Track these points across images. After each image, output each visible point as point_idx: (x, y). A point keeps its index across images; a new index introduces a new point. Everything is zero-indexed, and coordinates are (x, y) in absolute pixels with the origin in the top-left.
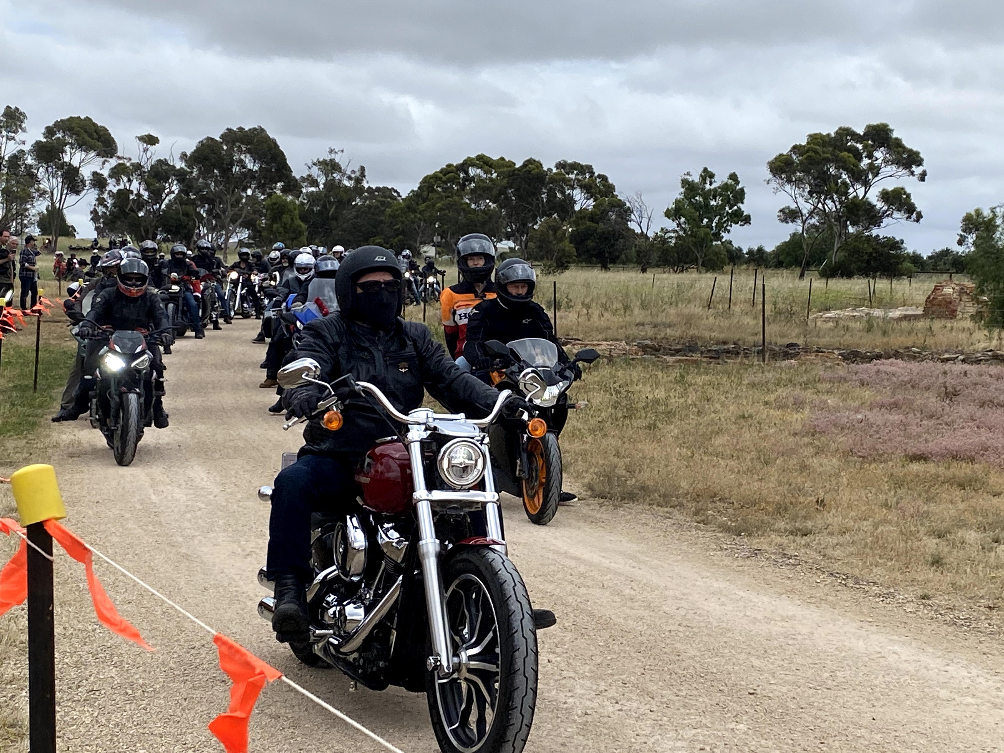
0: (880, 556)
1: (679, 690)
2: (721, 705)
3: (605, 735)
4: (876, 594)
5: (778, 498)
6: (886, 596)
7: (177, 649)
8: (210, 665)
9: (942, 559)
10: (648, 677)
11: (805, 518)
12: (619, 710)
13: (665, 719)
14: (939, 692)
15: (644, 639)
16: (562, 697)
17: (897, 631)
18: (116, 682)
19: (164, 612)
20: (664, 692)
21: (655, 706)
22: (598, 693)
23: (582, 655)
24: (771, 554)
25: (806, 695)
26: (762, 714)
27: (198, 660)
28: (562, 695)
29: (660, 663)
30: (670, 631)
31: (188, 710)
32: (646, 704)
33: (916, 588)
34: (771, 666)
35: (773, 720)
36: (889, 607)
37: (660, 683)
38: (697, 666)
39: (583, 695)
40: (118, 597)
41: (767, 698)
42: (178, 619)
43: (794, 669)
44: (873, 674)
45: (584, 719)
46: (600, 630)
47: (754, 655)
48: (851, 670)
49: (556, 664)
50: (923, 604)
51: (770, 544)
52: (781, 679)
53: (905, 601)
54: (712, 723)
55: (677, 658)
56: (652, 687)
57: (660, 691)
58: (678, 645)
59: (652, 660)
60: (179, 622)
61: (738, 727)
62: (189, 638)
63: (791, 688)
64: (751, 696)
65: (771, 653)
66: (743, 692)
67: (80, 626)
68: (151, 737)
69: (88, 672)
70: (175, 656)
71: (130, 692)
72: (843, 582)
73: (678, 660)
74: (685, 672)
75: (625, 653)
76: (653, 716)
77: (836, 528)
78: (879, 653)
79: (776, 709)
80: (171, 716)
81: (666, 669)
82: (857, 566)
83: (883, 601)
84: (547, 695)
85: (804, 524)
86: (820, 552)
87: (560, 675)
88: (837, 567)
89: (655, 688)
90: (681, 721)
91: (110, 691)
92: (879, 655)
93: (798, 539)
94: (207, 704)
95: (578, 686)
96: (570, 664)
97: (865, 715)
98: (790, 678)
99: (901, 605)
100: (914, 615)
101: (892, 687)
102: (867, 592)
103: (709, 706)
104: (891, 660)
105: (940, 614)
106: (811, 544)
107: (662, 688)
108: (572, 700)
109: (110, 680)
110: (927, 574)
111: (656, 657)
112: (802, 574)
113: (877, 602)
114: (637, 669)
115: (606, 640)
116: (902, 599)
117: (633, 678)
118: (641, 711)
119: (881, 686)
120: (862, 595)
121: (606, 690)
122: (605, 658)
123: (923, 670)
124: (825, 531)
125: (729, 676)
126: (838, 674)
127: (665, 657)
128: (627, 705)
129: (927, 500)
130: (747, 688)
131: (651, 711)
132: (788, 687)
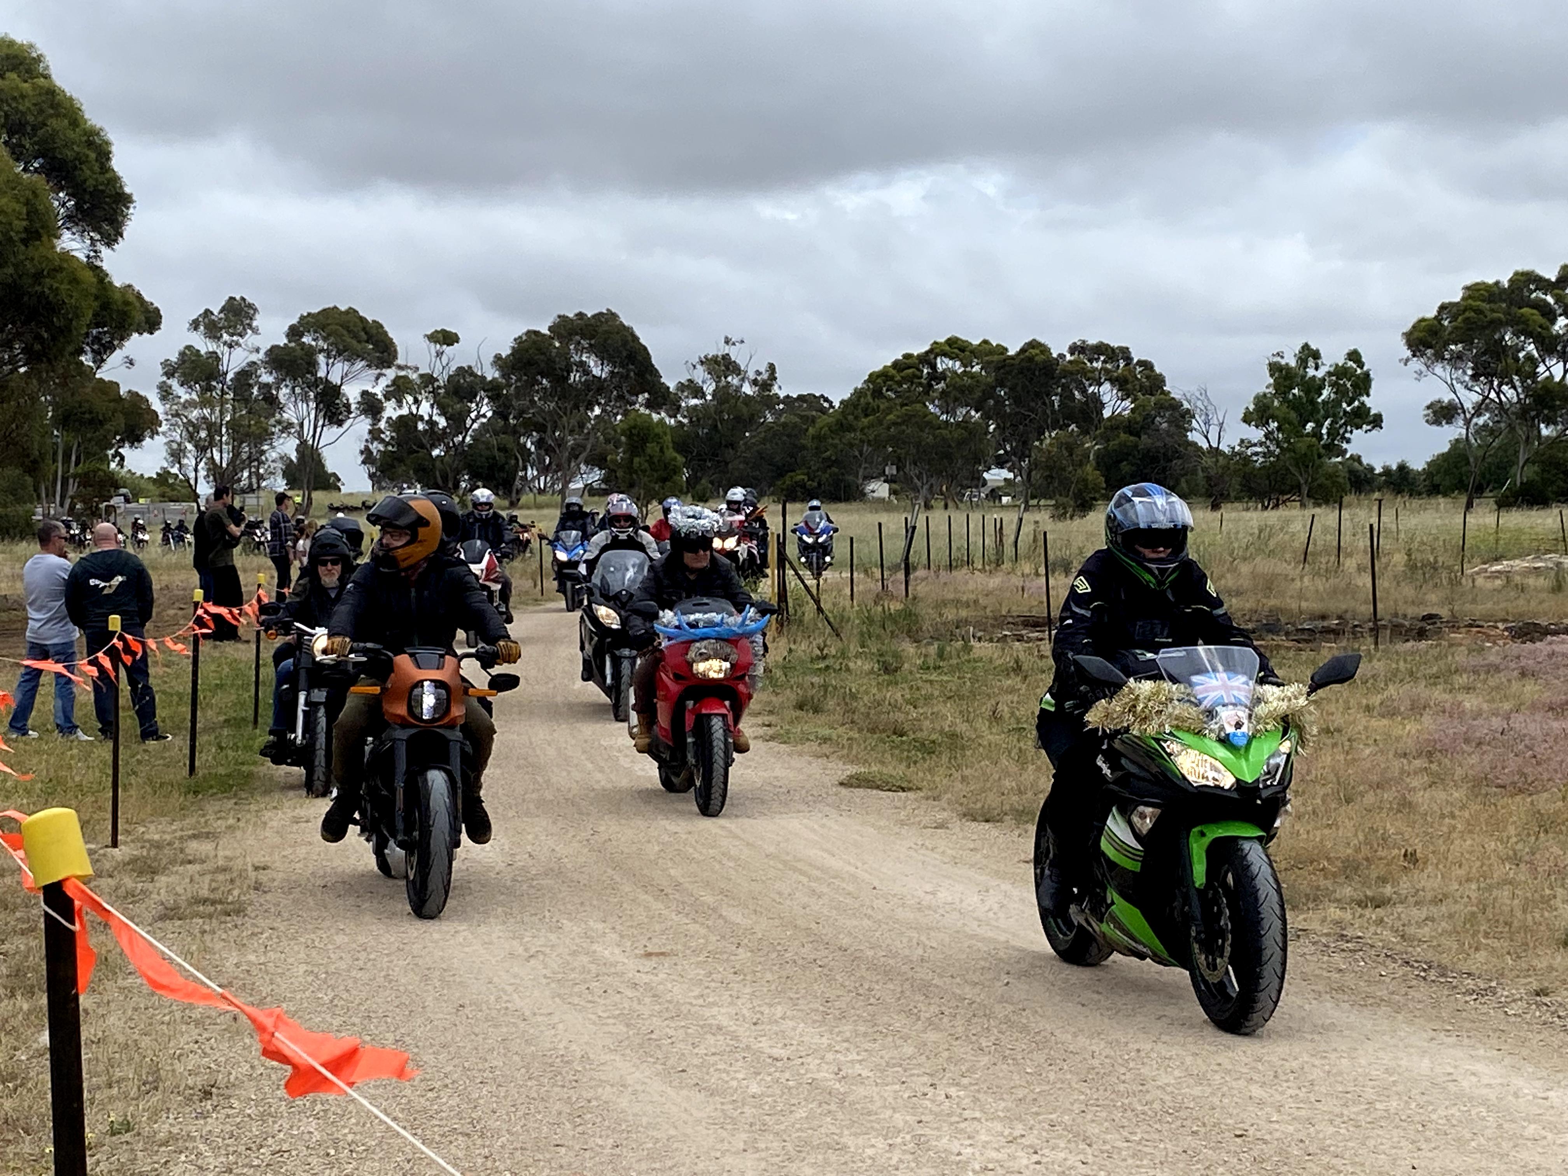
0: (1486, 933)
1: (1131, 1133)
2: (1190, 1152)
4: (1468, 990)
5: (1349, 851)
6: (1482, 993)
8: (452, 1114)
10: (1089, 1117)
11: (1383, 880)
12: (1036, 1163)
14: (1524, 1127)
15: (1096, 1062)
16: (955, 1147)
17: (1485, 1044)
18: (314, 1140)
19: (397, 1041)
20: (1109, 1137)
21: (1090, 1157)
22: (1010, 1138)
23: (997, 1087)
24: (1322, 935)
25: (1321, 1136)
26: (1248, 1164)
27: (436, 1107)
28: (956, 1142)
29: (1113, 1096)
30: (1138, 1051)
32: (1078, 1154)
33: (1530, 980)
34: (1278, 1097)
36: (1483, 1009)
37: (1106, 1124)
38: (1167, 1098)
39: (987, 1142)
40: (334, 1022)
41: (1260, 1142)
42: (416, 1050)
43: (1313, 1100)
44: (1432, 1104)
46: (1031, 1052)
47: (1257, 1082)
48: (1400, 1099)
49: (957, 1100)
50: (1536, 1003)
51: (1323, 921)
52: (1289, 1115)
53: (1508, 1000)
55: (1141, 1088)
56: (1093, 1130)
57: (1103, 1136)
58: (1145, 1071)
59: (1101, 1092)
60: (416, 1054)
62: (428, 1077)
63: (1300, 1127)
64: (1237, 1139)
65: (1284, 1078)
66: (1227, 1134)
69: (277, 1127)
71: (332, 1152)
72: (1423, 974)
73: (1141, 1091)
74: (1146, 1108)
75: (1063, 1082)
76: (1085, 1170)
77: (1429, 894)
78: (1450, 1074)
79: (1271, 1156)
81: (1119, 1104)
82: (1450, 949)
83: (1475, 1000)
84: (934, 1143)
85: (1381, 890)
86: (1397, 930)
87: (960, 1115)
88: (1417, 952)
89: (1097, 1131)
93: (1367, 912)
95: (983, 1131)
96: (978, 1100)
97: (1403, 1163)
98: (1303, 1113)
99: (1502, 1006)
100: (1519, 1019)
101: (1454, 1122)
102: (1455, 987)
103: (1171, 1155)
104: (1465, 1084)
105: (1559, 1017)
106: (1386, 919)
107: (1107, 1131)
108: (969, 1150)
109: (306, 1137)
110: (1554, 958)
111: (1109, 1088)
112: (1362, 963)
113: (1466, 1002)
114: (1076, 1106)
115: (1039, 1065)
116: (1507, 997)
117: (1067, 1117)
118: (1069, 1163)
119: (1440, 1121)
120: (1446, 992)
121: (1023, 1136)
122: (1032, 1091)
123: (1510, 1098)
124: (1411, 900)
125: (1211, 1113)
126: (1378, 1106)
127: (1122, 1087)
128: (1049, 1156)
130: (1234, 1129)
131: (1083, 1163)
132: (1297, 1126)
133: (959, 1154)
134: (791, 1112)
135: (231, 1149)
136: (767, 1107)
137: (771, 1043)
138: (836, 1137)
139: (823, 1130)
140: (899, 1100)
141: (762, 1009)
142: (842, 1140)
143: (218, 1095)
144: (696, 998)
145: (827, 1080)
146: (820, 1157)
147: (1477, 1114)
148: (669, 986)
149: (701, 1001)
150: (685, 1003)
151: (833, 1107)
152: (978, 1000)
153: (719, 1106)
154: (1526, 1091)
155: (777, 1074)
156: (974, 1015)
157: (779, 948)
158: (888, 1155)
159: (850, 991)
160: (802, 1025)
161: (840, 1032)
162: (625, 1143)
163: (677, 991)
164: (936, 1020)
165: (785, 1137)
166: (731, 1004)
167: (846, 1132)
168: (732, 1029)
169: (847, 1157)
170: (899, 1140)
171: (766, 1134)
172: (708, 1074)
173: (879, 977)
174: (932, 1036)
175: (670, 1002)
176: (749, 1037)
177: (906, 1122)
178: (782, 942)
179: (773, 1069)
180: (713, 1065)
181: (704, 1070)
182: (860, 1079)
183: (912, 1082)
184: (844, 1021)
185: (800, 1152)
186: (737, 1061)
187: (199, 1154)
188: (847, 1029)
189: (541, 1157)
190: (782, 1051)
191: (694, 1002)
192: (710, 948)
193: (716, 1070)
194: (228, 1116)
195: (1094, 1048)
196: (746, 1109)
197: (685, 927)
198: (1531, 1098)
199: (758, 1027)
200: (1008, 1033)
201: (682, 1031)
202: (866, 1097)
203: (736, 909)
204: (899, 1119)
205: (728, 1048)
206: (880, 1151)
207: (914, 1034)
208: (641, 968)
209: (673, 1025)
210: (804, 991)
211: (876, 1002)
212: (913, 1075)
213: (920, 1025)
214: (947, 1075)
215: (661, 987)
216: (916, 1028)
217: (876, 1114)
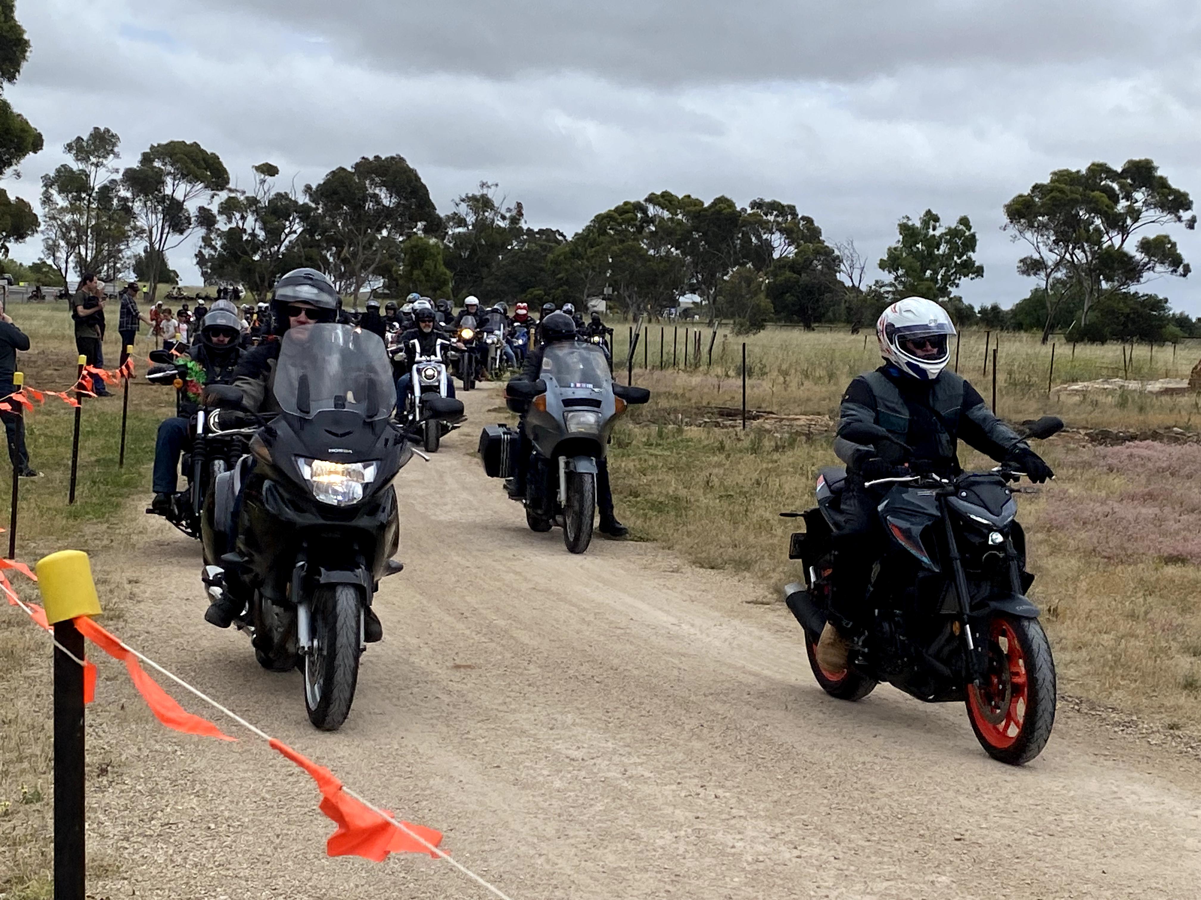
0: (1122, 676)
1: (871, 834)
2: (920, 852)
3: (779, 886)
4: (1115, 722)
6: (1127, 725)
7: (271, 775)
9: (1197, 680)
10: (834, 818)
12: (797, 857)
13: (852, 868)
14: (1185, 841)
15: (832, 772)
16: (729, 840)
17: (1137, 768)
18: (196, 814)
20: (853, 836)
21: (840, 853)
22: (772, 835)
23: (755, 790)
25: (1024, 842)
26: (970, 865)
27: (296, 790)
28: (729, 836)
29: (850, 801)
30: (864, 763)
31: (281, 848)
32: (829, 851)
33: (1163, 716)
34: (984, 808)
35: (982, 872)
36: (1130, 738)
37: (848, 825)
38: (894, 804)
39: (754, 838)
41: (976, 846)
43: (1011, 810)
44: (1106, 817)
45: (755, 867)
46: (779, 761)
47: (964, 794)
48: (1079, 812)
49: (724, 800)
50: (1171, 735)
52: (995, 823)
53: (1149, 731)
54: (908, 874)
55: (871, 795)
56: (839, 830)
57: (848, 835)
58: (872, 780)
59: (840, 797)
61: (939, 880)
63: (1005, 833)
64: (957, 842)
65: (986, 790)
66: (948, 837)
67: (157, 747)
68: (236, 881)
69: (164, 802)
70: (270, 783)
71: (213, 826)
72: (1076, 707)
73: (872, 798)
74: (879, 812)
75: (808, 788)
76: (838, 864)
77: (1069, 643)
78: (1115, 792)
79: (987, 858)
80: (260, 855)
81: (856, 808)
82: (1095, 687)
83: (1123, 730)
84: (712, 837)
87: (729, 813)
88: (1069, 688)
89: (842, 831)
90: (871, 871)
91: (189, 825)
92: (1115, 796)
94: (304, 843)
95: (750, 827)
96: (742, 800)
97: (1094, 868)
98: (1005, 821)
99: (1144, 736)
100: (1160, 748)
101: (1128, 834)
102: (1105, 719)
103: (906, 854)
104: (1129, 801)
105: (1192, 747)
107: (851, 831)
108: (740, 844)
109: (190, 811)
110: (1179, 699)
111: (846, 794)
113: (1115, 732)
114: (822, 808)
115: (786, 773)
116: (1147, 729)
117: (816, 818)
118: (824, 858)
119: (1116, 833)
120: (1098, 724)
121: (783, 833)
122: (785, 794)
123: (1167, 815)
124: (1057, 646)
125: (932, 818)
126: (1064, 817)
127: (856, 794)
128: (807, 851)
129: (1183, 610)
130: (953, 833)
131: (835, 858)
132: (1002, 832)
134: (591, 805)
135: (127, 820)
136: (570, 800)
137: (567, 745)
138: (630, 828)
139: (619, 822)
140: (678, 798)
141: (556, 716)
142: (637, 831)
143: (112, 773)
144: (500, 704)
145: (617, 779)
146: (619, 845)
147: (1144, 827)
148: (478, 694)
149: (504, 708)
150: (492, 709)
151: (625, 802)
152: (729, 716)
153: (531, 798)
154: (1178, 809)
155: (575, 773)
156: (727, 729)
157: (562, 665)
158: (675, 846)
159: (624, 704)
160: (589, 731)
161: (622, 738)
162: (457, 827)
163: (484, 699)
164: (698, 731)
165: (588, 827)
166: (529, 711)
167: (638, 825)
168: (533, 732)
169: (642, 846)
170: (682, 833)
171: (573, 823)
172: (518, 770)
173: (646, 693)
174: (696, 744)
175: (480, 707)
176: (547, 739)
177: (686, 818)
178: (565, 661)
179: (571, 768)
180: (521, 763)
181: (515, 766)
182: (644, 779)
183: (686, 783)
184: (623, 729)
185: (602, 840)
186: (541, 759)
187: (100, 823)
188: (627, 736)
190: (576, 753)
191: (500, 708)
192: (506, 663)
193: (524, 767)
194: (122, 791)
195: (828, 759)
196: (554, 802)
197: (485, 645)
198: (1183, 815)
199: (555, 732)
200: (757, 744)
201: (493, 732)
202: (650, 795)
203: (524, 632)
204: (680, 814)
205: (532, 749)
206: (668, 842)
207: (682, 742)
208: (453, 678)
209: (485, 727)
210: (588, 703)
211: (647, 714)
212: (686, 777)
213: (685, 735)
214: (714, 778)
215: (470, 695)
216: (683, 737)
217: (660, 810)
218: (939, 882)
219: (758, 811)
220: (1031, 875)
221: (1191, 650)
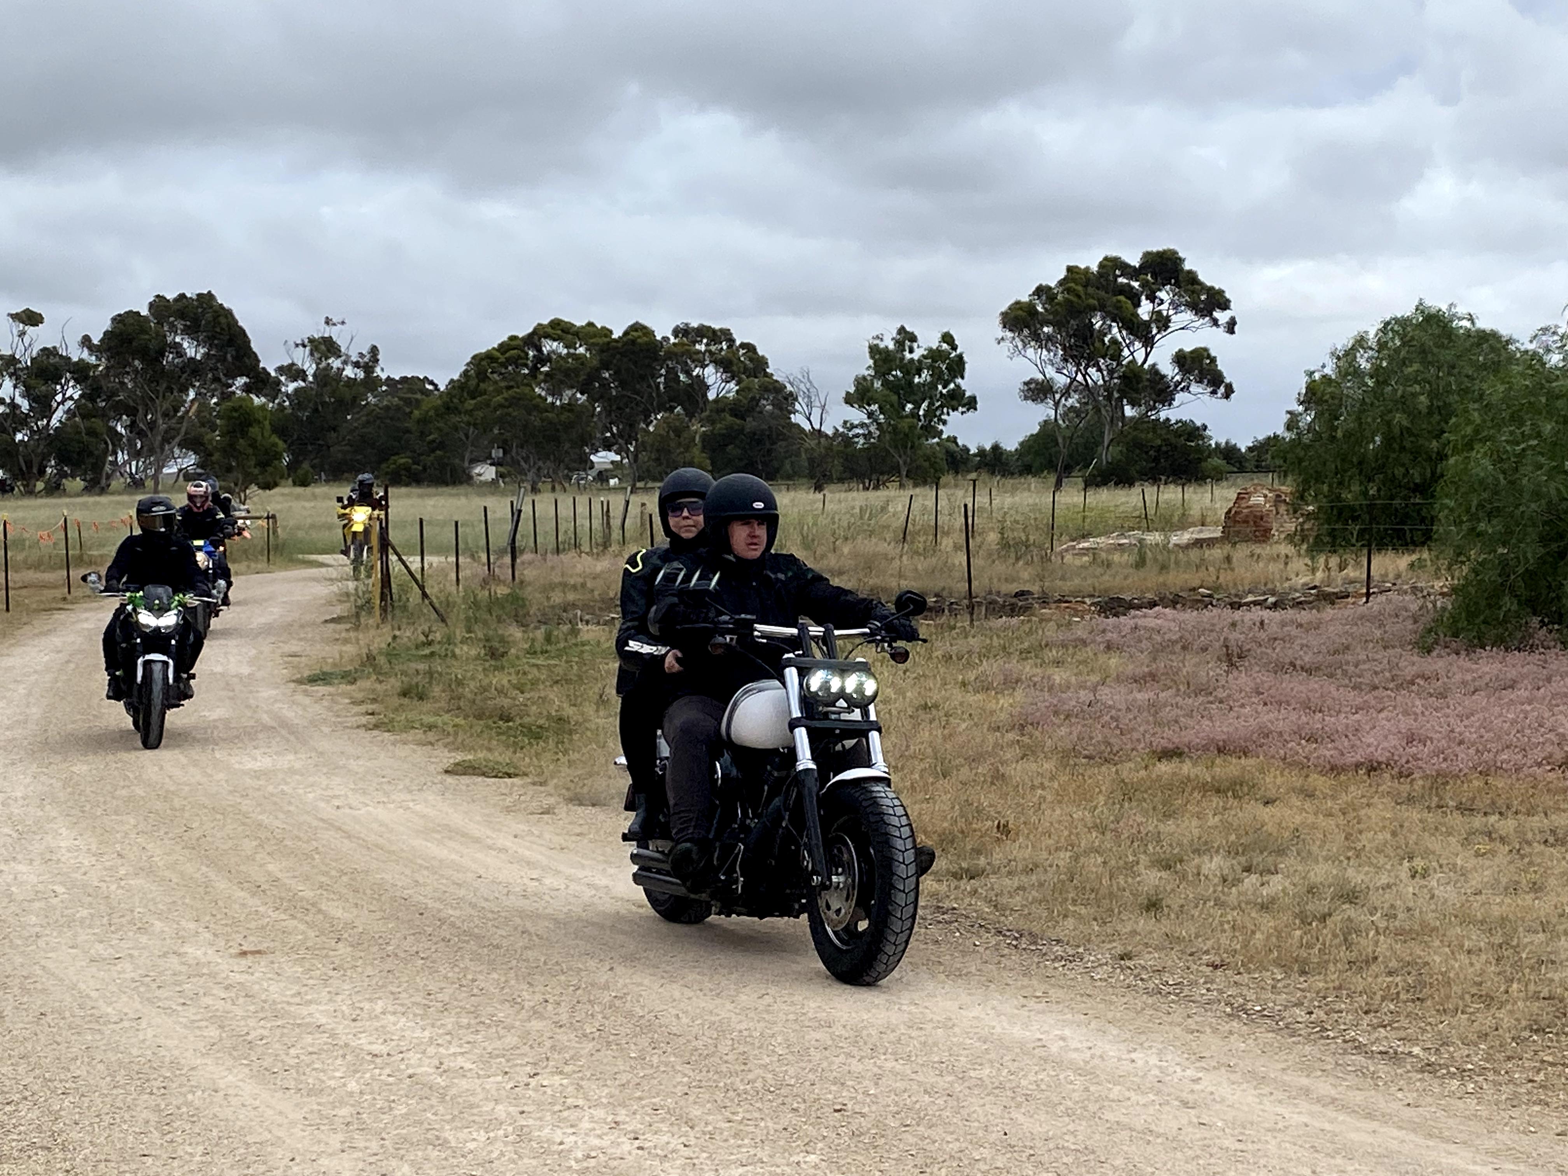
0: (1074, 901)
1: (733, 1113)
2: (790, 1129)
4: (1057, 957)
5: (945, 825)
6: (1070, 959)
9: (1162, 899)
10: (691, 1099)
11: (978, 852)
12: (638, 1148)
13: (705, 1155)
14: (1110, 1089)
15: (699, 1044)
16: (558, 1136)
17: (1073, 1009)
20: (711, 1118)
21: (692, 1139)
22: (613, 1125)
23: (601, 1073)
25: (917, 1106)
26: (847, 1139)
28: (559, 1132)
29: (715, 1077)
30: (740, 1030)
32: (680, 1137)
33: (1114, 944)
34: (877, 1070)
35: (861, 1145)
36: (1071, 975)
37: (709, 1106)
38: (769, 1076)
39: (590, 1130)
41: (858, 1116)
43: (909, 1071)
44: (1022, 1070)
45: (585, 1164)
46: (636, 1036)
48: (993, 1067)
49: (560, 1088)
50: (1121, 967)
52: (887, 1087)
53: (1095, 965)
54: (771, 1156)
55: (743, 1067)
56: (696, 1112)
57: (705, 1117)
58: (747, 1049)
59: (704, 1073)
61: (807, 1159)
64: (836, 1114)
65: (883, 1051)
66: (826, 1109)
72: (1014, 943)
73: (743, 1071)
74: (748, 1087)
75: (666, 1065)
76: (687, 1152)
77: (1020, 865)
78: (1040, 1040)
79: (869, 1129)
81: (722, 1084)
82: (1040, 917)
83: (1064, 966)
84: (537, 1134)
85: (975, 861)
86: (991, 901)
87: (563, 1104)
88: (1010, 920)
89: (698, 1113)
90: (726, 1157)
93: (963, 883)
95: (587, 1118)
96: (582, 1087)
98: (900, 1085)
99: (1088, 971)
100: (1104, 984)
101: (1043, 1087)
102: (1045, 954)
103: (772, 1132)
104: (1054, 1049)
105: (1142, 980)
106: (980, 890)
107: (709, 1112)
108: (573, 1138)
110: (1137, 923)
111: (712, 1068)
112: (958, 934)
113: (1055, 968)
114: (679, 1088)
115: (643, 1049)
116: (1093, 962)
117: (670, 1101)
118: (671, 1146)
119: (1030, 1087)
120: (1036, 960)
121: (626, 1122)
122: (636, 1076)
123: (1097, 1061)
124: (1003, 870)
125: (811, 1089)
126: (972, 1074)
127: (724, 1068)
128: (650, 1140)
129: (1164, 816)
130: (834, 1104)
131: (685, 1146)
132: (893, 1096)
133: (561, 1143)
134: (391, 1109)
136: (366, 1105)
137: (372, 1039)
138: (436, 1133)
139: (423, 1125)
140: (503, 1092)
141: (362, 1005)
142: (443, 1135)
144: (293, 996)
145: (428, 1074)
146: (420, 1153)
147: (1065, 1078)
148: (265, 984)
149: (297, 1000)
150: (283, 1002)
151: (434, 1101)
152: (582, 986)
153: (315, 1107)
154: (1111, 1054)
155: (377, 1071)
156: (578, 1002)
157: (381, 941)
158: (489, 1148)
159: (453, 983)
160: (404, 1019)
161: (442, 1025)
162: (215, 1149)
163: (275, 990)
164: (541, 1010)
165: (384, 1135)
166: (330, 1000)
167: (447, 1127)
168: (329, 1027)
170: (501, 1132)
171: (364, 1133)
172: (305, 1074)
173: (482, 967)
174: (536, 1025)
175: (265, 1001)
176: (348, 1034)
177: (509, 1114)
178: (384, 935)
179: (372, 1066)
180: (310, 1065)
182: (462, 1072)
183: (515, 1072)
184: (446, 1013)
185: (399, 1149)
186: (335, 1059)
188: (449, 1021)
189: (126, 1168)
190: (383, 1047)
191: (292, 1000)
192: (309, 944)
193: (314, 1069)
195: (697, 1029)
196: (344, 1108)
197: (284, 924)
198: (1115, 1059)
199: (358, 1024)
200: (613, 1018)
201: (278, 1032)
202: (468, 1090)
203: (336, 904)
204: (501, 1110)
205: (325, 1047)
206: (482, 1145)
207: (518, 1023)
208: (235, 969)
209: (269, 1025)
210: (406, 985)
211: (479, 993)
212: (516, 1065)
213: (524, 1014)
214: (551, 1063)
215: (257, 987)
216: (520, 1017)
217: (478, 1106)
218: (805, 1162)
219: (600, 1097)
220: (917, 1144)
221: (1163, 863)
